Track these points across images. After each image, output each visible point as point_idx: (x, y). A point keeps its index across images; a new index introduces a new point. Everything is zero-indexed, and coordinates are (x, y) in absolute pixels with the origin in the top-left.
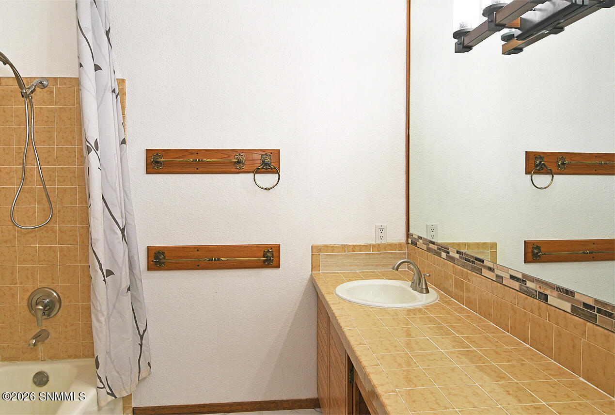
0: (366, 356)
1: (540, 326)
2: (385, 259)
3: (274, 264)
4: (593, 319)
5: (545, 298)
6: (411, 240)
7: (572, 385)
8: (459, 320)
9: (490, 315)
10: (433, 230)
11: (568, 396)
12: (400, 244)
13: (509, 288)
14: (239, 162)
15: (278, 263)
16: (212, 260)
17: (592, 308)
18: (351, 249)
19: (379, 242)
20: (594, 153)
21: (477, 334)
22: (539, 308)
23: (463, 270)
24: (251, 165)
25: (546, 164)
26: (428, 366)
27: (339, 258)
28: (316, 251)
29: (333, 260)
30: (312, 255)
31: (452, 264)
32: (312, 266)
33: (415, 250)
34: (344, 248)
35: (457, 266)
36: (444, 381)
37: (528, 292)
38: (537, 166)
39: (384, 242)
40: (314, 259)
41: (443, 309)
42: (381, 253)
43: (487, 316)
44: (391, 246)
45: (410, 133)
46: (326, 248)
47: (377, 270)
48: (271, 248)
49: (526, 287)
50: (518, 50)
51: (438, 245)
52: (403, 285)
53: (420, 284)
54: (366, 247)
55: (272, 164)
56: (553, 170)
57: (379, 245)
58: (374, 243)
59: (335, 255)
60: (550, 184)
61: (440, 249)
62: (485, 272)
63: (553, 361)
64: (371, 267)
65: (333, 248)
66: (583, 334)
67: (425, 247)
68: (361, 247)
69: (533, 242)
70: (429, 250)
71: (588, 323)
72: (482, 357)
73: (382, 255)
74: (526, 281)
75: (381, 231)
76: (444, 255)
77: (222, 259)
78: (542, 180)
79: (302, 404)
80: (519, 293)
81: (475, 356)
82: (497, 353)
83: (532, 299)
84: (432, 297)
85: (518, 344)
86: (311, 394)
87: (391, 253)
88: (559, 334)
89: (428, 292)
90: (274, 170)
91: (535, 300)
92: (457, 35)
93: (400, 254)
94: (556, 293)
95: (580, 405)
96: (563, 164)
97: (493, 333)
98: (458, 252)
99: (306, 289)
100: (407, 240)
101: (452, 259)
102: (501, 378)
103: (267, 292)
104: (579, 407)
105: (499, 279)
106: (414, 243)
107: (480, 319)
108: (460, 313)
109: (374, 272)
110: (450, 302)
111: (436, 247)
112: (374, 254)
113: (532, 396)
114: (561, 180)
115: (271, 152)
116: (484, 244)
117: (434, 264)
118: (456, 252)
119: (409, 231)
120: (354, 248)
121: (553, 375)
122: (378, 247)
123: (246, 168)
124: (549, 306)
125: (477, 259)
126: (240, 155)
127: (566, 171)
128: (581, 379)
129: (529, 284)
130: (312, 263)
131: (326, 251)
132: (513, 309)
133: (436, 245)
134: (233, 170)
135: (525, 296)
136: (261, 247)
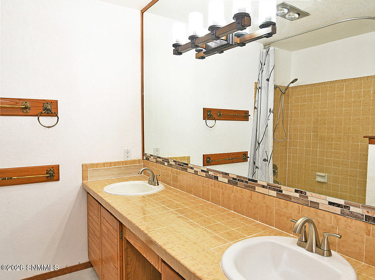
0: (134, 219)
1: (215, 192)
2: (130, 170)
3: (55, 178)
4: (236, 184)
5: (217, 178)
6: (146, 157)
7: (229, 214)
8: (177, 196)
9: (192, 191)
10: (157, 151)
11: (228, 219)
12: (139, 160)
13: (200, 176)
14: (26, 108)
15: (58, 177)
16: (5, 179)
17: (235, 179)
18: (109, 165)
19: (126, 159)
20: (233, 110)
21: (187, 201)
22: (215, 183)
23: (177, 170)
24: (35, 111)
25: (212, 115)
26: (167, 218)
27: (101, 171)
28: (85, 168)
29: (97, 173)
30: (83, 170)
31: (171, 168)
32: (83, 177)
33: (148, 163)
34: (104, 164)
35: (174, 169)
36: (176, 222)
37: (210, 177)
38: (208, 115)
39: (129, 159)
40: (84, 173)
41: (168, 192)
42: (127, 166)
43: (190, 192)
44: (134, 162)
45: (144, 95)
46: (92, 165)
47: (126, 177)
48: (53, 168)
49: (209, 174)
50: (203, 58)
51: (162, 158)
52: (143, 183)
53: (154, 181)
54: (119, 163)
55: (52, 110)
56: (215, 118)
57: (126, 161)
58: (123, 160)
59: (99, 169)
60: (214, 125)
61: (164, 161)
62: (189, 170)
63: (221, 207)
64: (122, 175)
65: (97, 165)
66: (232, 192)
67: (155, 160)
68: (115, 163)
69: (207, 155)
70: (157, 162)
71: (235, 186)
72: (191, 210)
73: (128, 168)
74: (208, 172)
75: (128, 153)
76: (166, 164)
77: (14, 178)
78: (211, 122)
79: (78, 268)
80: (206, 178)
81: (188, 210)
82: (197, 207)
83: (211, 179)
84: (161, 187)
85: (206, 202)
86: (85, 259)
87: (134, 166)
88: (223, 194)
89: (158, 185)
90: (55, 114)
91: (213, 180)
92: (174, 45)
93: (139, 166)
94: (221, 175)
95: (233, 220)
96: (220, 115)
97: (194, 199)
98: (174, 161)
99: (78, 193)
100: (143, 157)
101: (171, 165)
102: (200, 216)
103: (50, 198)
104: (232, 222)
105: (196, 172)
106: (147, 159)
107: (187, 194)
108: (176, 193)
109: (125, 178)
110: (171, 189)
111: (162, 160)
112: (124, 167)
113: (214, 221)
114: (220, 123)
115: (52, 102)
116: (184, 157)
117: (160, 169)
118: (173, 161)
119: (144, 152)
120: (111, 164)
121: (221, 212)
122: (125, 163)
123: (30, 112)
124: (219, 182)
125: (184, 164)
126: (26, 103)
127: (221, 119)
128: (232, 211)
129: (210, 173)
130: (82, 176)
131: (93, 167)
132: (203, 186)
133: (162, 159)
134: (21, 113)
135: (208, 179)
136: (44, 167)
